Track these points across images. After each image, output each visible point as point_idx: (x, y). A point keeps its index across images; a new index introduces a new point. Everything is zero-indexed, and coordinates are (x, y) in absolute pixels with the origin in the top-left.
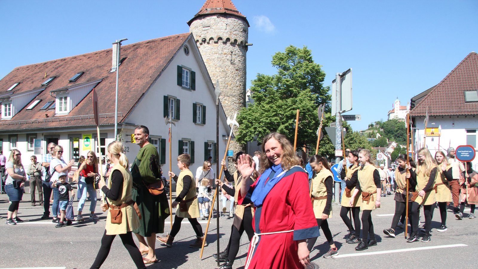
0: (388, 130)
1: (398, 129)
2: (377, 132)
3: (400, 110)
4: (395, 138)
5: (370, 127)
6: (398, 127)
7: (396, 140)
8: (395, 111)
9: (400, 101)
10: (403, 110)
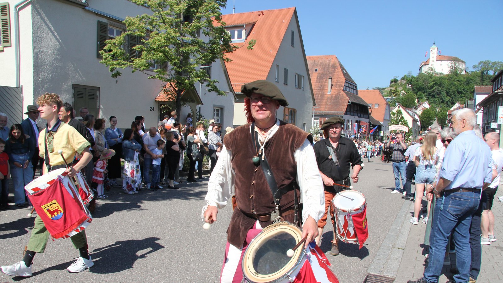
0: (418, 86)
1: (434, 84)
2: (401, 89)
3: (437, 60)
4: (428, 98)
5: (393, 83)
6: (434, 82)
7: (430, 100)
8: (431, 63)
9: (437, 49)
10: (441, 61)
